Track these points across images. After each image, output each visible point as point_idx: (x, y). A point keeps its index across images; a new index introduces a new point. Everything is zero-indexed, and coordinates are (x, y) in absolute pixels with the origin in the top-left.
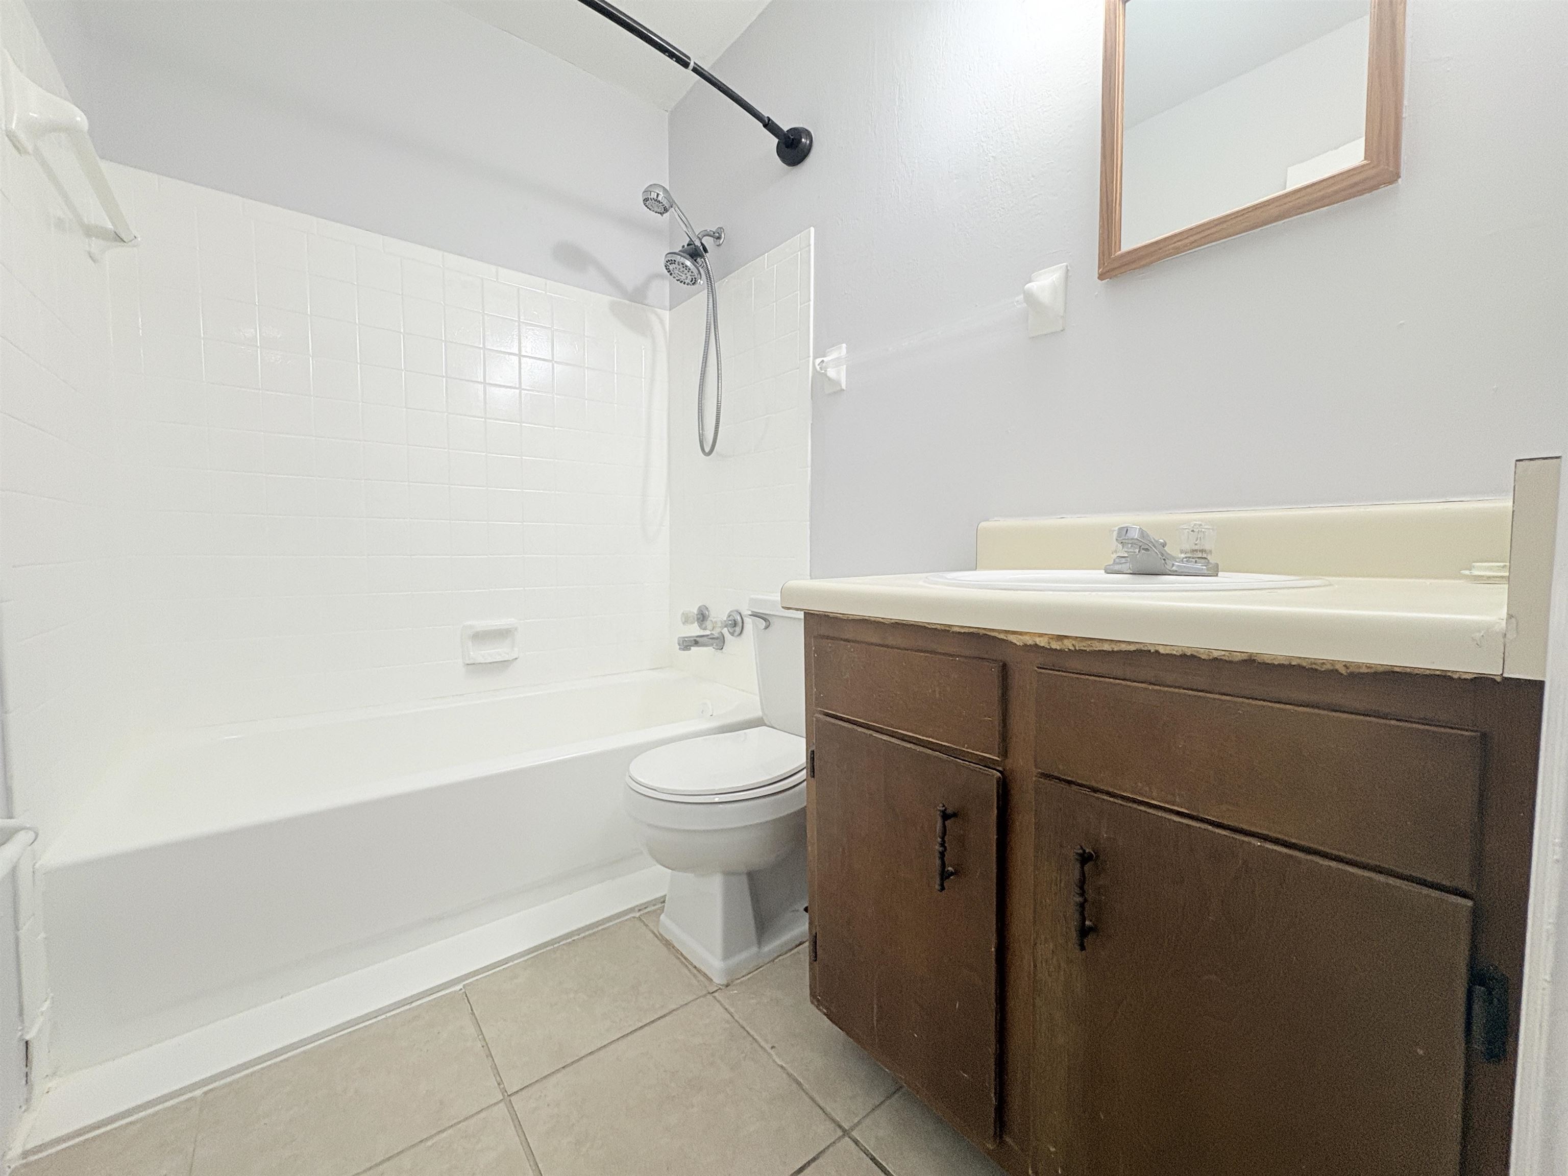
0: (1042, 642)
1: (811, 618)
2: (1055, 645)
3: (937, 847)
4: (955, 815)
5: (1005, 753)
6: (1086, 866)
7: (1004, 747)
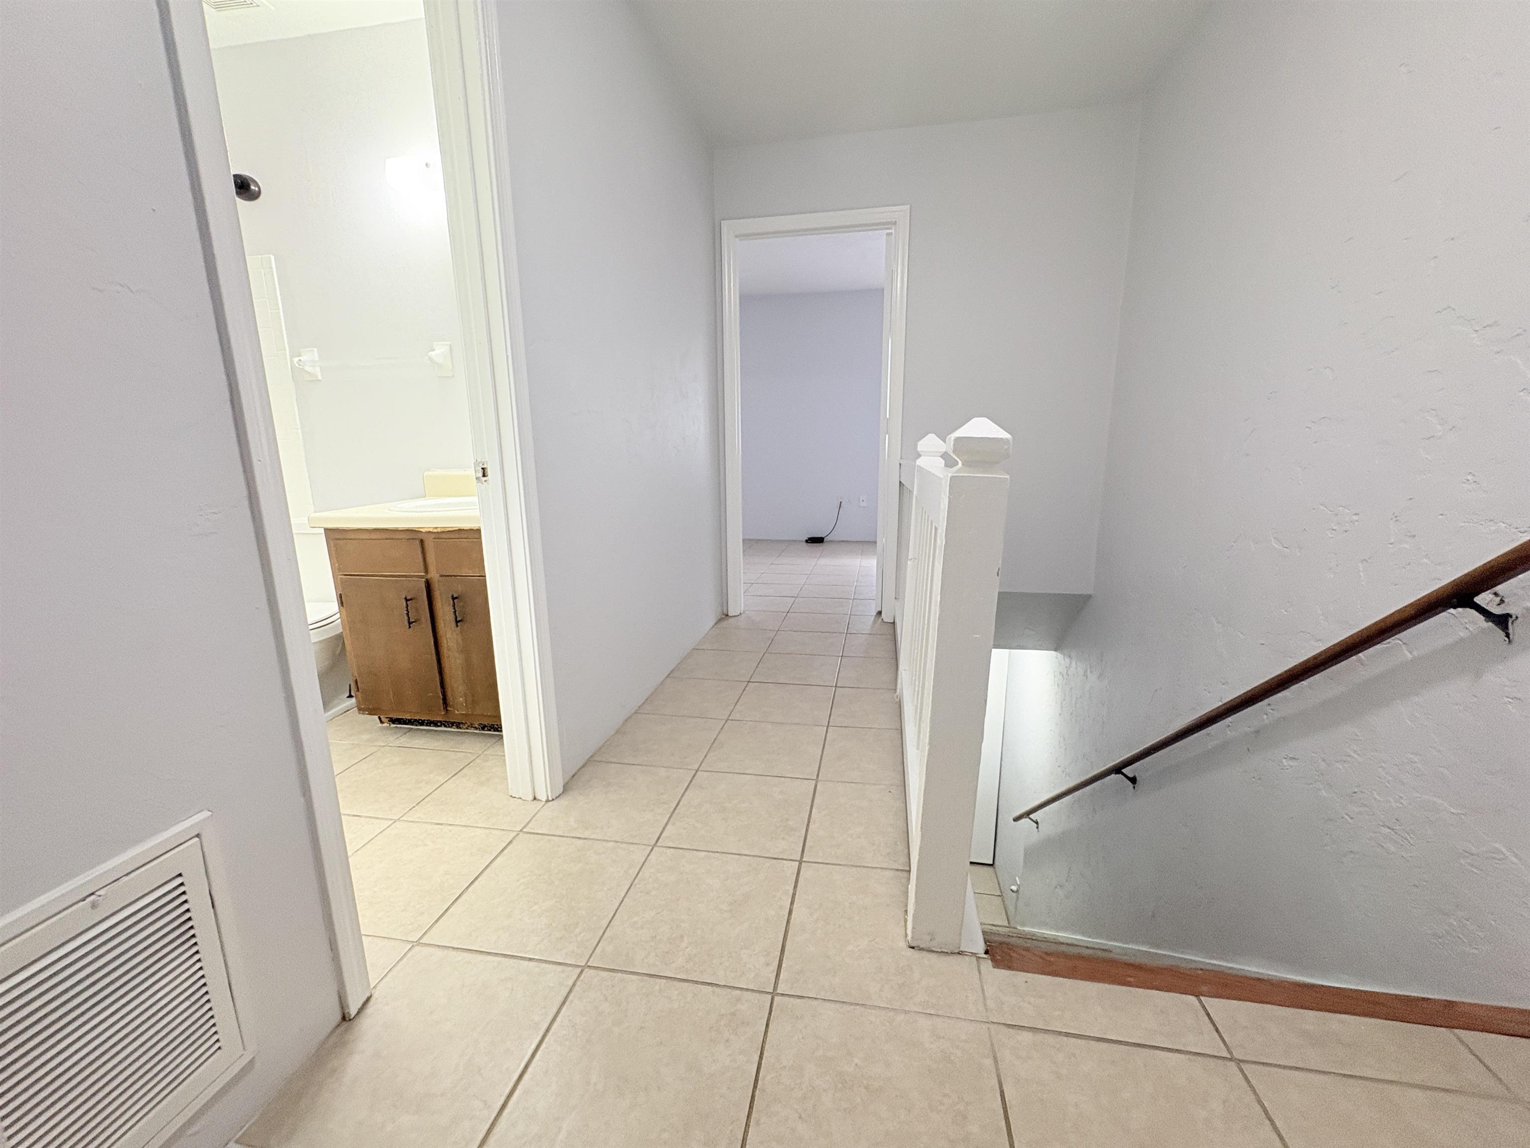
0: (431, 530)
1: (330, 533)
2: (435, 531)
3: (406, 612)
4: (411, 599)
5: (426, 571)
6: (455, 601)
7: (426, 570)
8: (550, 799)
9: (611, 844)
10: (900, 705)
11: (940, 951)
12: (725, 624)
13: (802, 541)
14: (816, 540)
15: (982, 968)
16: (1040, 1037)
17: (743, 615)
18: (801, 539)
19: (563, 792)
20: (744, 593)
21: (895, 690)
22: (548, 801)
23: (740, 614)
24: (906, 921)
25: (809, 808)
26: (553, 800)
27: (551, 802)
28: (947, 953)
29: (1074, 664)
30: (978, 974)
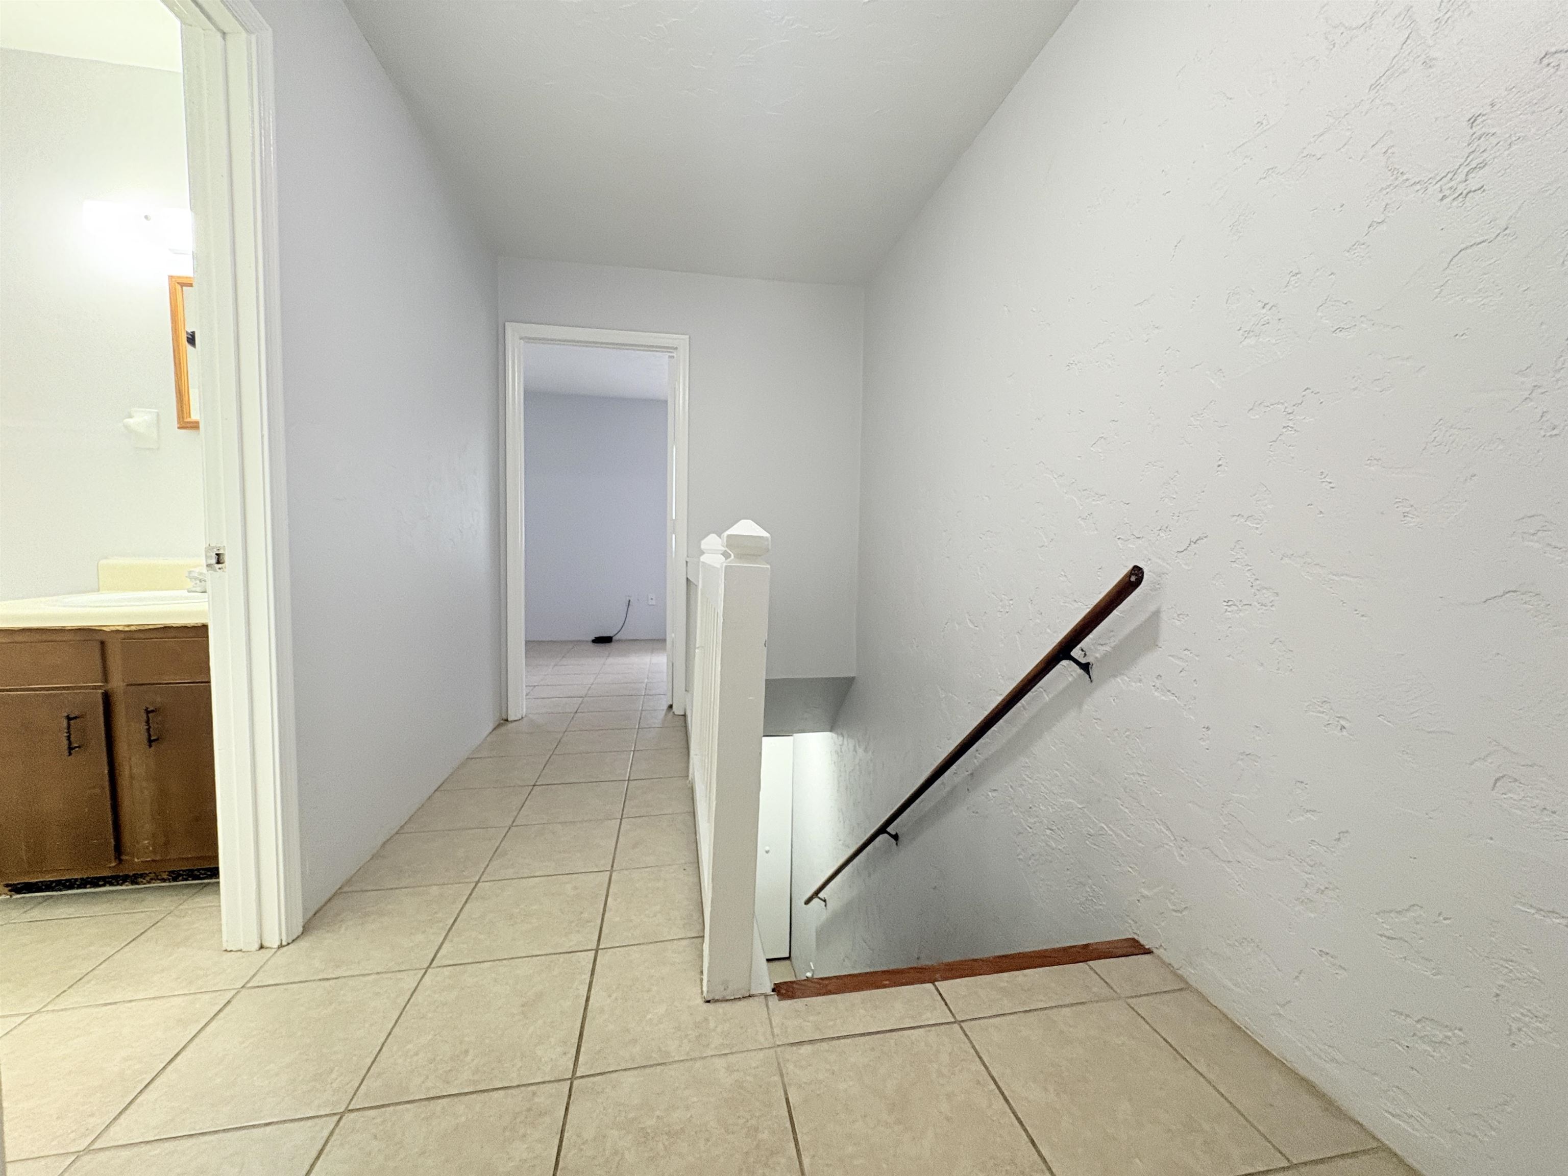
0: (120, 628)
2: (127, 629)
3: (66, 734)
4: (75, 718)
5: (106, 680)
6: (150, 715)
7: (106, 678)
8: (284, 943)
9: (373, 977)
10: (692, 790)
11: (732, 998)
12: (503, 729)
13: (587, 641)
14: (603, 640)
15: (770, 1003)
16: (817, 1046)
17: (525, 719)
18: (587, 639)
19: (302, 933)
20: (527, 695)
21: (688, 776)
22: (281, 946)
23: (522, 718)
24: (702, 980)
25: (604, 898)
26: (288, 944)
27: (286, 948)
28: (739, 998)
29: (845, 742)
30: (766, 1009)
